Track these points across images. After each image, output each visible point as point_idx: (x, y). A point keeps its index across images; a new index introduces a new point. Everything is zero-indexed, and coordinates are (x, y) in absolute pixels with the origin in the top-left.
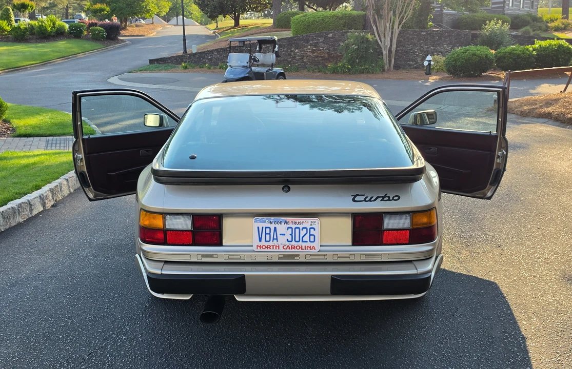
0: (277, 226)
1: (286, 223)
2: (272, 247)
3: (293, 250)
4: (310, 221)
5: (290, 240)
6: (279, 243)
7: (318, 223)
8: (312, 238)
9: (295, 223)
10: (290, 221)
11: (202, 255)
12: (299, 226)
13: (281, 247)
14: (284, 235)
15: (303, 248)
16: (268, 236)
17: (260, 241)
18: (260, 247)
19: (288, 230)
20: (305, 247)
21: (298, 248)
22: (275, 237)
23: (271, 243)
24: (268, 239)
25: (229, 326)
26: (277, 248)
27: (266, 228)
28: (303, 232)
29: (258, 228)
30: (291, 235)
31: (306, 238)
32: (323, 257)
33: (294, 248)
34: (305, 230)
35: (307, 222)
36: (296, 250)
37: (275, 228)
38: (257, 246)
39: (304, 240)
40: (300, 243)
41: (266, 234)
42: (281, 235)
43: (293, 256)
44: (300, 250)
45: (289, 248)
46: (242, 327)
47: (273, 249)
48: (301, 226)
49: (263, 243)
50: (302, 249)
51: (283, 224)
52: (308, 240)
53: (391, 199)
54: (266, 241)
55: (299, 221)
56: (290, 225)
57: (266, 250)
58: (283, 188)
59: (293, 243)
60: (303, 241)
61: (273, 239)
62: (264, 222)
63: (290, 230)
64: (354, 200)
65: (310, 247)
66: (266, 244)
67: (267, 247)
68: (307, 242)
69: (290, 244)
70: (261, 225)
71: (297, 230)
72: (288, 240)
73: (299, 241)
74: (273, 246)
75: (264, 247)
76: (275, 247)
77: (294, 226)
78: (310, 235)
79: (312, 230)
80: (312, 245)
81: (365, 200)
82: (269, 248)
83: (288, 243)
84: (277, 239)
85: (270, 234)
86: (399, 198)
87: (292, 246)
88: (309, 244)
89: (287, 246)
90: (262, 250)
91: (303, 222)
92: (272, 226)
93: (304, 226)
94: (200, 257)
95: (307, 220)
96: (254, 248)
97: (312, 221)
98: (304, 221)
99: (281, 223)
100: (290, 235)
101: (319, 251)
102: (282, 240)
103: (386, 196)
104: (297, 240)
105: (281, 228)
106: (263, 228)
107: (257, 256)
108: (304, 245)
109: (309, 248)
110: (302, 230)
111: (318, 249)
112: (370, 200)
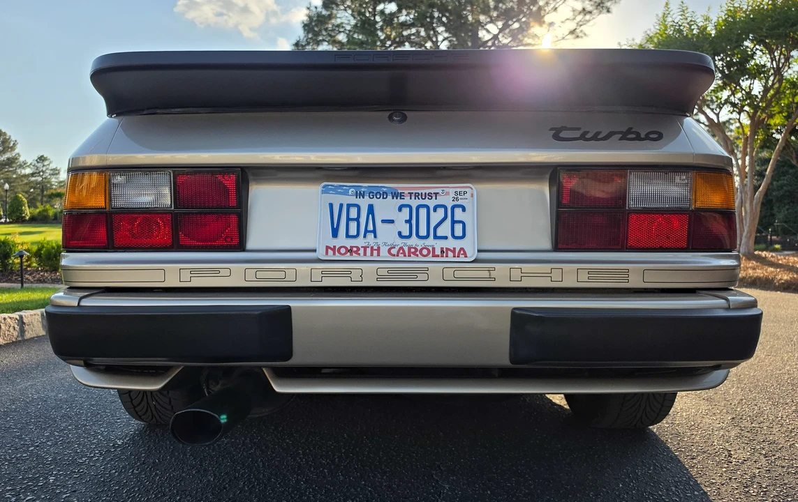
0: (374, 201)
1: (396, 195)
2: (362, 251)
3: (413, 258)
4: (452, 192)
5: (406, 233)
6: (380, 240)
7: (472, 195)
8: (458, 228)
9: (417, 196)
10: (406, 192)
11: (192, 271)
12: (426, 202)
13: (384, 251)
14: (392, 222)
15: (438, 252)
16: (353, 225)
17: (335, 233)
18: (334, 249)
19: (400, 209)
20: (442, 251)
21: (425, 252)
22: (371, 227)
23: (360, 242)
24: (353, 231)
25: (269, 480)
26: (375, 253)
27: (349, 206)
28: (436, 217)
29: (331, 206)
30: (409, 221)
31: (444, 230)
32: (486, 274)
33: (414, 253)
34: (441, 212)
35: (447, 193)
36: (421, 258)
37: (371, 209)
38: (328, 248)
39: (439, 234)
40: (430, 242)
41: (348, 219)
42: (383, 221)
43: (413, 273)
44: (430, 258)
45: (404, 253)
46: (298, 481)
47: (365, 254)
48: (431, 203)
49: (342, 241)
50: (434, 256)
51: (390, 197)
52: (449, 235)
53: (643, 136)
54: (348, 236)
55: (427, 191)
56: (407, 201)
57: (348, 257)
58: (390, 118)
59: (414, 241)
60: (436, 237)
61: (366, 231)
62: (346, 193)
63: (406, 210)
64: (557, 137)
65: (454, 251)
66: (349, 243)
67: (350, 251)
68: (446, 238)
69: (405, 244)
70: (337, 200)
71: (423, 212)
72: (400, 233)
73: (427, 237)
74: (365, 248)
75: (343, 251)
76: (369, 250)
77: (414, 203)
78: (454, 222)
79: (458, 211)
80: (457, 244)
81: (583, 137)
82: (357, 252)
83: (400, 242)
84: (374, 231)
85: (357, 220)
86: (660, 137)
87: (409, 249)
88: (451, 243)
89: (397, 248)
90: (338, 257)
91: (436, 194)
92: (364, 203)
93: (440, 201)
94: (186, 276)
95: (446, 190)
96: (321, 254)
97: (458, 190)
98: (439, 191)
99: (384, 195)
100: (406, 221)
101: (475, 261)
102: (387, 235)
103: (629, 131)
104: (423, 232)
105: (386, 208)
106: (341, 205)
107: (325, 273)
108: (439, 245)
109: (450, 254)
110: (435, 210)
111: (472, 254)
112: (595, 138)
